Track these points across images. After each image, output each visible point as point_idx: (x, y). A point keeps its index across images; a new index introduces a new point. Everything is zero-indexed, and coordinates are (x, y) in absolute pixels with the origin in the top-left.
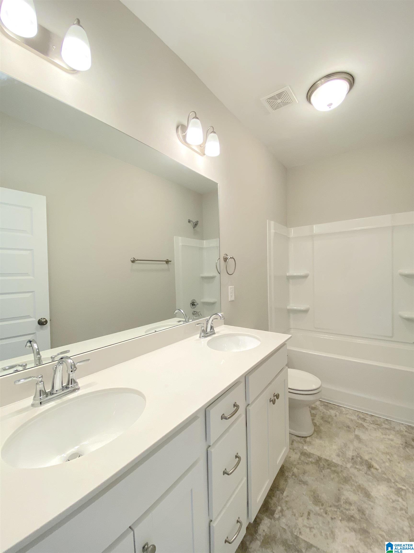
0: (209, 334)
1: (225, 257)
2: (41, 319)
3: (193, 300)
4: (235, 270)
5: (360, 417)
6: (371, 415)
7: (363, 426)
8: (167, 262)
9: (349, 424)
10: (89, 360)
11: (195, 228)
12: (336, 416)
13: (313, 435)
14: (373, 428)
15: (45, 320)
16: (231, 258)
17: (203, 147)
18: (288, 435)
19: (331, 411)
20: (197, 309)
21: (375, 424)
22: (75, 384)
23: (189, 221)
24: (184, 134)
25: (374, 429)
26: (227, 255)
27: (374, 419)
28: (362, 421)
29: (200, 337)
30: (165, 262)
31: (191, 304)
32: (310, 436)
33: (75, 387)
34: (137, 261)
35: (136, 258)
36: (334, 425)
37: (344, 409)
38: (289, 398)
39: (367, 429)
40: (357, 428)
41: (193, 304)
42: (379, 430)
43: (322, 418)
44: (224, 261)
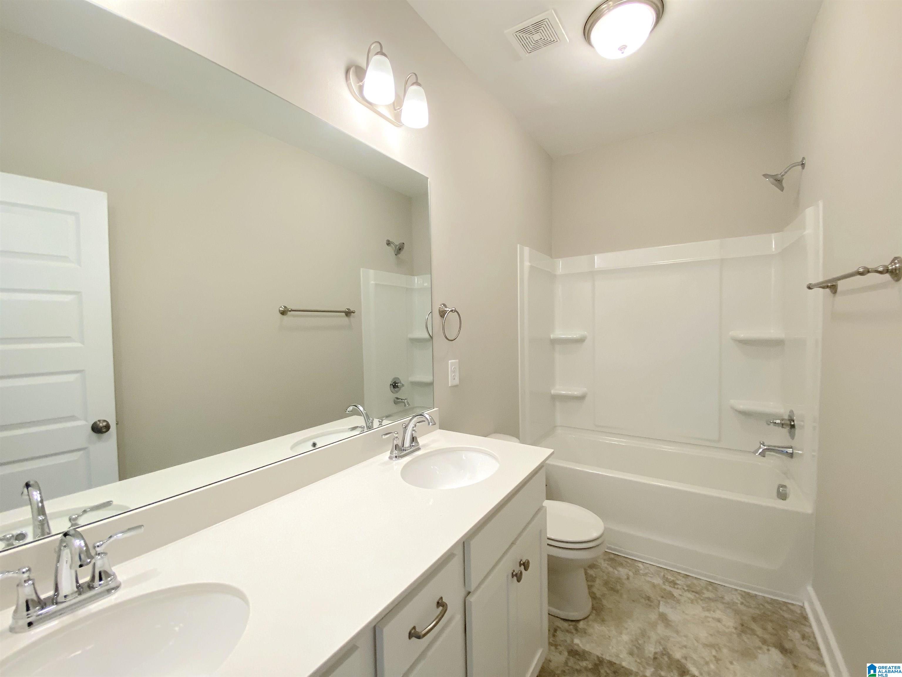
0: (407, 452)
1: (441, 310)
2: (99, 421)
3: (394, 379)
4: (459, 331)
5: (667, 578)
6: (685, 576)
7: (672, 596)
8: (348, 313)
9: (650, 593)
10: (140, 527)
11: (399, 256)
12: (628, 578)
13: (591, 617)
14: (689, 598)
15: (105, 424)
16: (452, 310)
17: (399, 110)
18: (546, 617)
19: (620, 569)
20: (401, 394)
21: (693, 592)
22: (109, 579)
23: (389, 243)
24: (361, 84)
25: (690, 601)
26: (446, 306)
27: (689, 583)
28: (670, 586)
29: (390, 458)
30: (344, 313)
31: (391, 385)
32: (586, 618)
33: (109, 584)
34: (290, 311)
35: (290, 307)
36: (625, 596)
37: (640, 565)
38: (548, 555)
39: (678, 602)
40: (663, 599)
41: (395, 385)
42: (698, 603)
43: (606, 583)
44: (440, 317)
